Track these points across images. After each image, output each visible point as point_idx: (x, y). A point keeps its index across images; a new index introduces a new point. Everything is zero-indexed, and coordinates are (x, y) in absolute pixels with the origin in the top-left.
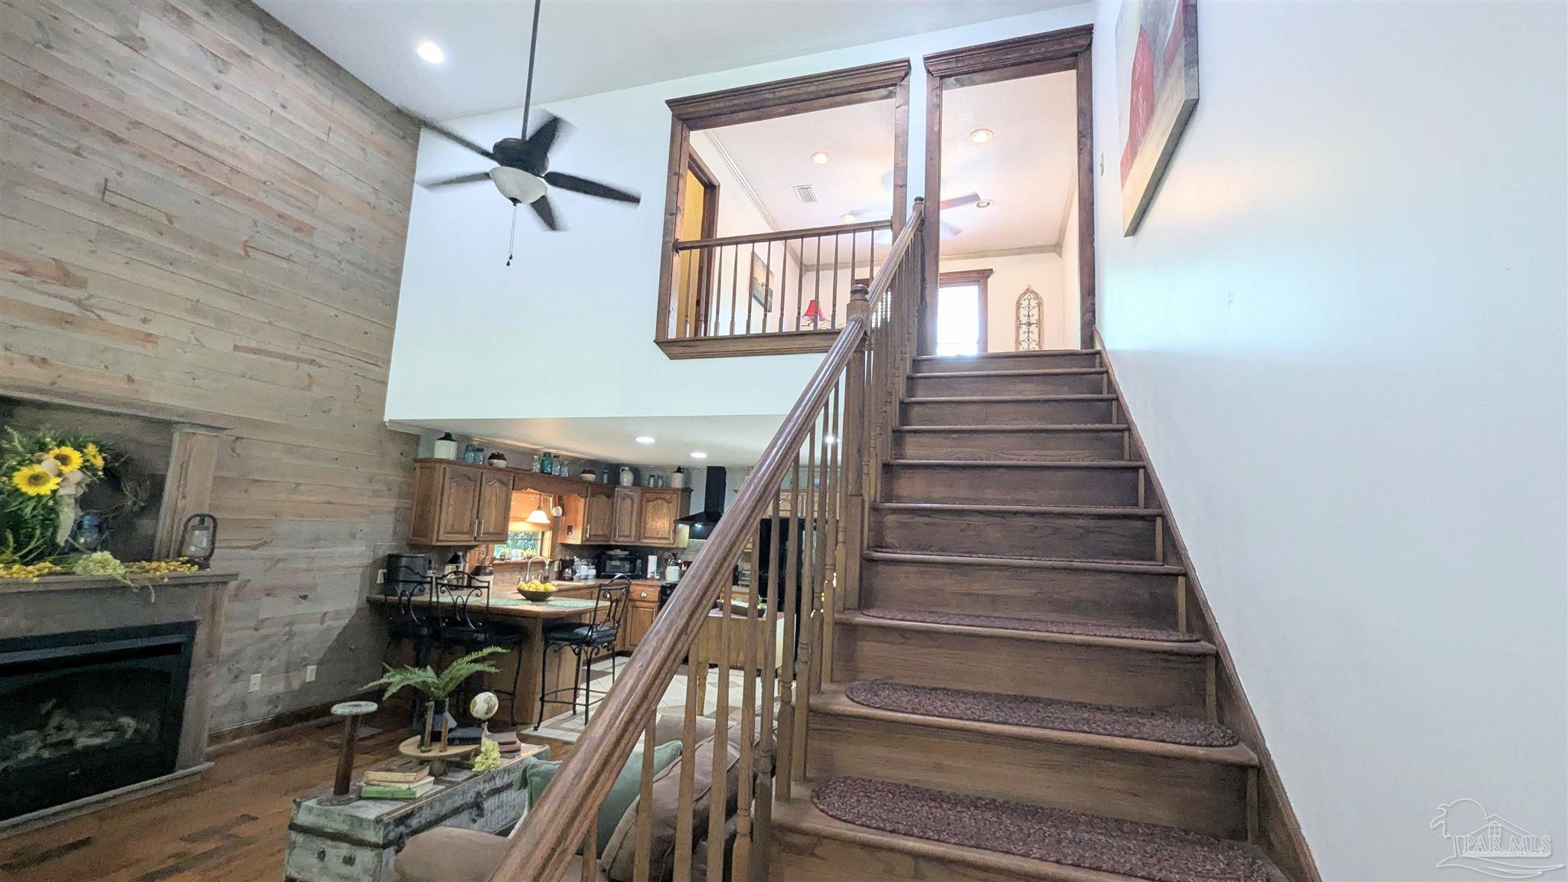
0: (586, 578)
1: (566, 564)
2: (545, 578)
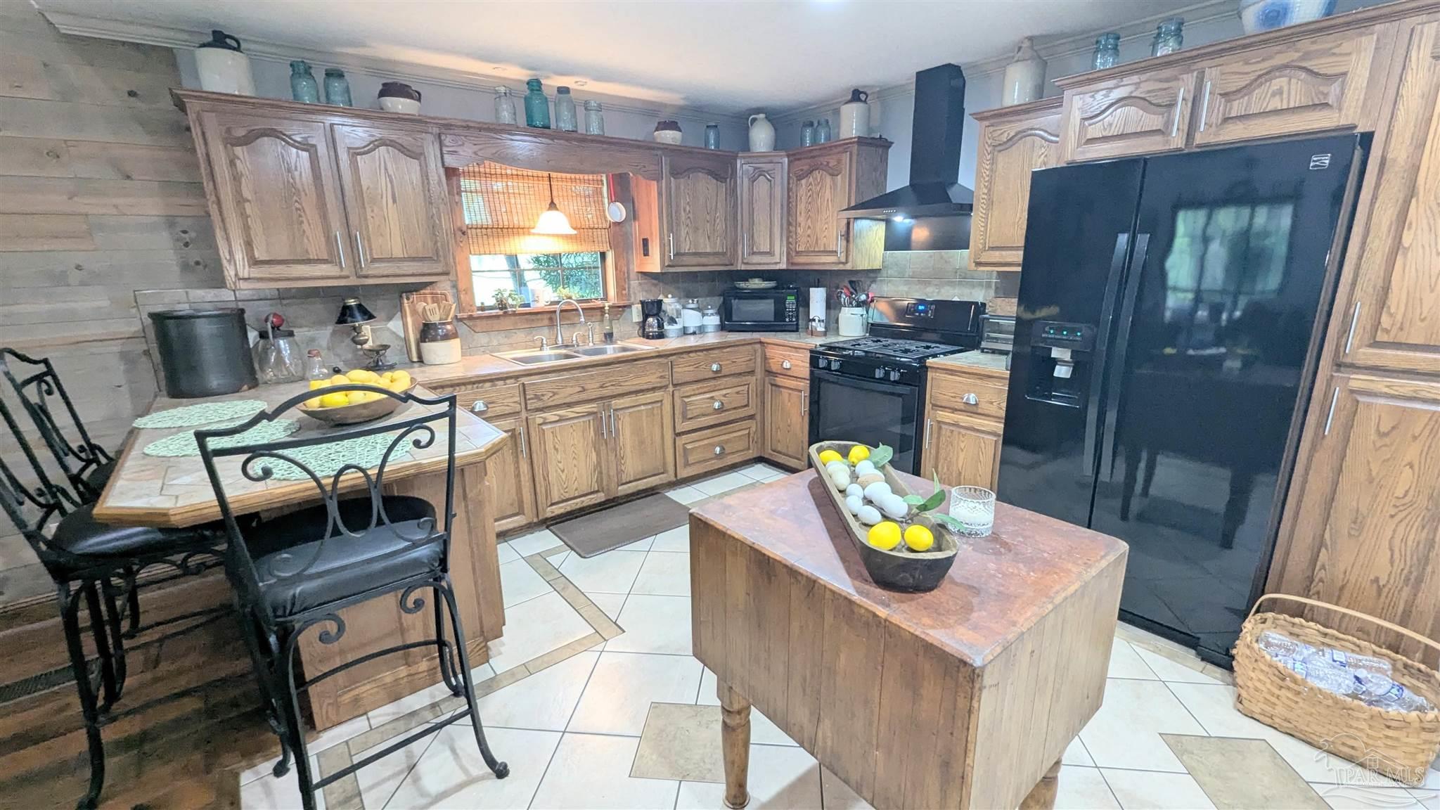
0: (701, 330)
1: (652, 309)
2: (606, 335)
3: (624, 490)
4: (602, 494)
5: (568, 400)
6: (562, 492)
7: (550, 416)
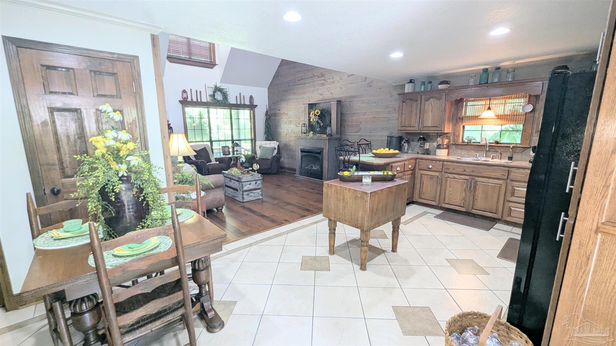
2: (509, 158)
3: (474, 211)
4: (464, 209)
5: (458, 172)
6: (449, 201)
7: (451, 176)
